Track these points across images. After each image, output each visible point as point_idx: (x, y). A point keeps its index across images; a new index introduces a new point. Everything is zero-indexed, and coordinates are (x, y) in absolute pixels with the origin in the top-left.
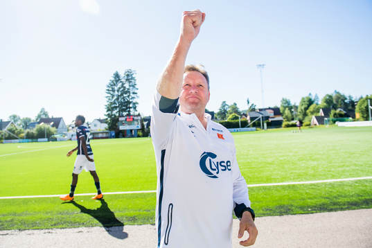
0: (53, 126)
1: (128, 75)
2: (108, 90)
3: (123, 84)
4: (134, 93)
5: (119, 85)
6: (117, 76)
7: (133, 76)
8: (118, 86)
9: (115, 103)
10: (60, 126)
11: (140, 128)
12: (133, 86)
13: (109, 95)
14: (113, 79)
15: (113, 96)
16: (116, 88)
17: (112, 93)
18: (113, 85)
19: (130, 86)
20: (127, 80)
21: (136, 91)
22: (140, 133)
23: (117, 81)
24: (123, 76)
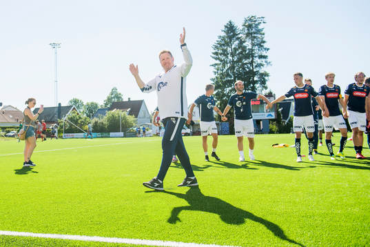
0: (130, 113)
1: (250, 27)
2: (216, 53)
3: (242, 42)
4: (261, 57)
5: (235, 44)
6: (230, 29)
7: (260, 27)
8: (233, 47)
9: (228, 75)
10: (141, 114)
11: (274, 117)
12: (260, 45)
13: (218, 62)
14: (223, 34)
15: (224, 63)
16: (229, 50)
17: (223, 58)
18: (224, 44)
19: (253, 45)
20: (248, 35)
21: (264, 53)
22: (275, 127)
23: (231, 38)
24: (241, 28)
